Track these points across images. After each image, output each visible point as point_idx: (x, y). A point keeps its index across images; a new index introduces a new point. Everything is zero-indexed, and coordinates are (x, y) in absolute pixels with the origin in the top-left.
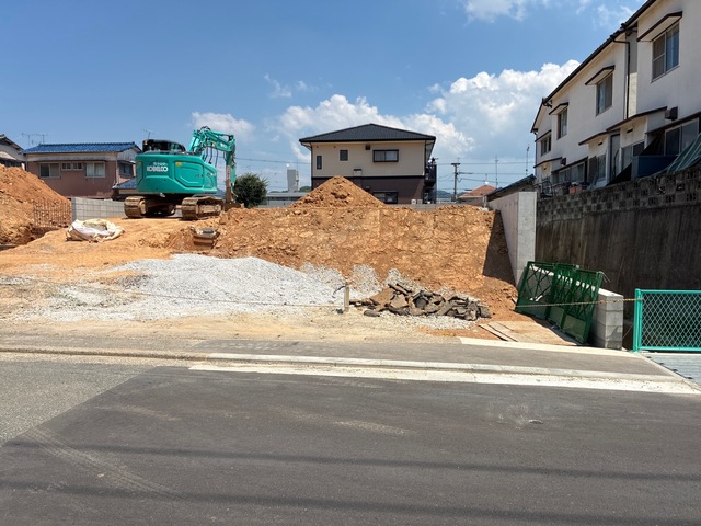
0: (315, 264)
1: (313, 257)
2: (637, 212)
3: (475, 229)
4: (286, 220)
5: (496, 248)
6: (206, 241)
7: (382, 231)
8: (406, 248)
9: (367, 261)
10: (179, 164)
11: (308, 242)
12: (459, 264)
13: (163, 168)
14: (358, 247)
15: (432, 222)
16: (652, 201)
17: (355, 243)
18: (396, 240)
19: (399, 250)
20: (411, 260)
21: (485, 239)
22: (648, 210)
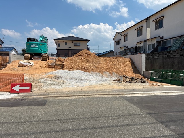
0: (94, 72)
1: (92, 70)
2: (163, 59)
3: (127, 62)
4: (80, 60)
5: (133, 67)
6: (52, 67)
7: (106, 63)
8: (114, 67)
9: (106, 70)
10: (41, 45)
11: (89, 66)
12: (128, 71)
13: (37, 46)
14: (102, 67)
15: (117, 61)
16: (168, 56)
17: (101, 66)
18: (111, 65)
19: (112, 68)
20: (116, 70)
21: (130, 65)
22: (167, 58)
